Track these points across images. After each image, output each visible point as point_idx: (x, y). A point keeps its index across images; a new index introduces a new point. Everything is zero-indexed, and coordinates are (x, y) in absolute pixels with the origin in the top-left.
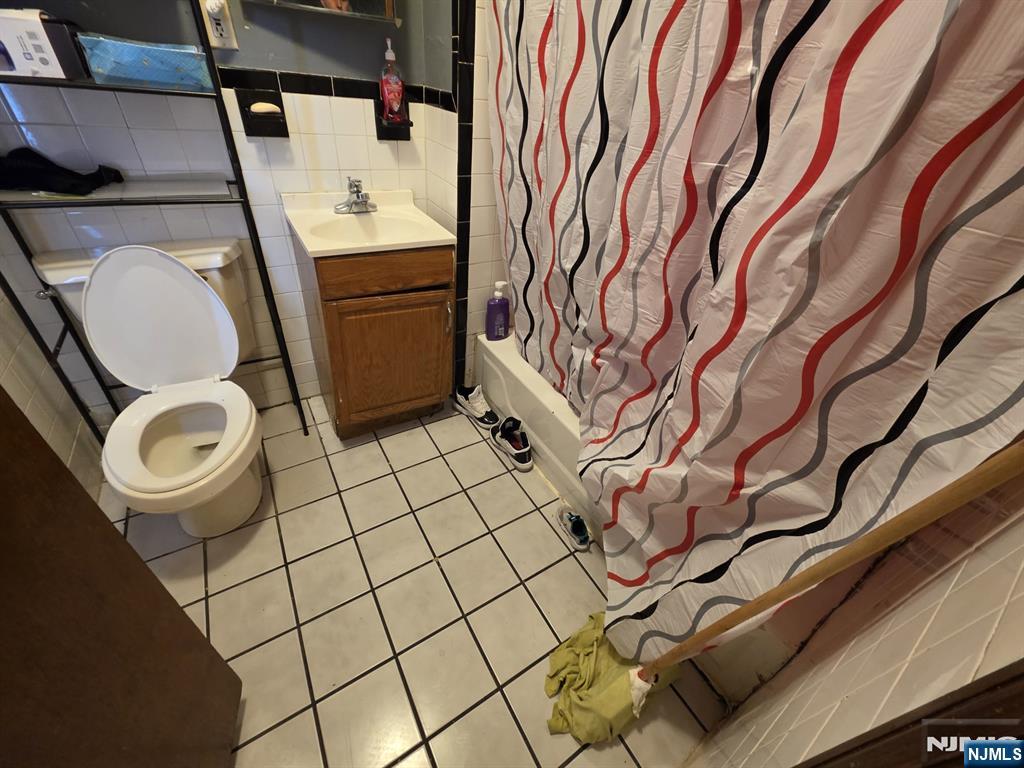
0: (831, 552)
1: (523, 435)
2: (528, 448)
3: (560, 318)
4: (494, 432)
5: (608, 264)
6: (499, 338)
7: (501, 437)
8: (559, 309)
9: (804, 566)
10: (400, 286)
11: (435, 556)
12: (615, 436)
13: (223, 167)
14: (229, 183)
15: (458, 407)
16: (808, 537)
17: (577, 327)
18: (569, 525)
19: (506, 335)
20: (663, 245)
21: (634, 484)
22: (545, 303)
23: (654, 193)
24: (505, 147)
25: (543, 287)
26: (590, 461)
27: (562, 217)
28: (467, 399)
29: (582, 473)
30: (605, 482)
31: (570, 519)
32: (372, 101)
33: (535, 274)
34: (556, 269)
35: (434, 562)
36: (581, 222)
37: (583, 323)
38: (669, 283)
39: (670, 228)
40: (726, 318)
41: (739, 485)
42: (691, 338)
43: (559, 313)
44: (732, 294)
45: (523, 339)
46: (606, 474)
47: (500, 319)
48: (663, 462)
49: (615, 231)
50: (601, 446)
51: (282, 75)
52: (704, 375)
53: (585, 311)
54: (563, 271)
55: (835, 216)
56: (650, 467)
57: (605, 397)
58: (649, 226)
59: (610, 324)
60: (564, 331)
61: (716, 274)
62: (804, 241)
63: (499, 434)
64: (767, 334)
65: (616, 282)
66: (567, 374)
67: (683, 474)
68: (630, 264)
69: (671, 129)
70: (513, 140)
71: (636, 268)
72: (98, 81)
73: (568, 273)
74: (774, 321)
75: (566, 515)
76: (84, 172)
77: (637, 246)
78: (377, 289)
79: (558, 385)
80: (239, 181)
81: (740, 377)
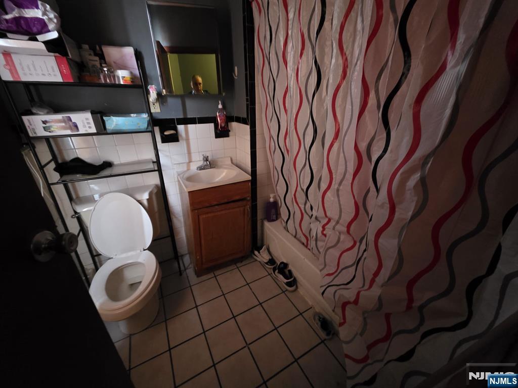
0: (472, 342)
1: (290, 271)
2: (292, 279)
3: (303, 211)
4: (274, 270)
5: (324, 186)
6: (273, 220)
7: (278, 272)
8: (302, 207)
9: (459, 351)
10: (226, 201)
11: (247, 344)
12: (338, 271)
13: (152, 156)
14: (154, 162)
15: (255, 257)
16: (458, 332)
17: (312, 215)
18: (319, 323)
19: (277, 219)
20: (349, 177)
21: (352, 300)
22: (295, 204)
23: (342, 155)
24: (271, 137)
25: (293, 196)
26: (326, 286)
27: (299, 166)
28: (259, 253)
29: (323, 293)
30: (336, 299)
31: (319, 320)
32: (213, 124)
33: (289, 190)
34: (299, 188)
35: (247, 347)
36: (309, 168)
37: (314, 213)
38: (355, 194)
39: (351, 169)
40: (386, 212)
41: (411, 300)
42: (371, 220)
43: (303, 209)
44: (387, 200)
45: (285, 221)
46: (337, 294)
47: (273, 211)
48: (366, 287)
49: (325, 171)
50: (332, 277)
51: (177, 119)
52: (380, 240)
53: (315, 208)
54: (302, 190)
55: (429, 165)
56: (360, 290)
57: (330, 250)
58: (341, 169)
59: (328, 214)
60: (306, 217)
61: (378, 190)
62: (417, 176)
63: (277, 271)
64: (409, 220)
65: (329, 194)
66: (309, 238)
67: (378, 294)
68: (335, 186)
69: (345, 128)
70: (274, 134)
71: (337, 188)
72: (108, 132)
73: (305, 191)
74: (410, 214)
75: (317, 318)
76: (97, 164)
77: (337, 178)
78: (215, 203)
79: (306, 244)
80: (158, 162)
81: (399, 242)
